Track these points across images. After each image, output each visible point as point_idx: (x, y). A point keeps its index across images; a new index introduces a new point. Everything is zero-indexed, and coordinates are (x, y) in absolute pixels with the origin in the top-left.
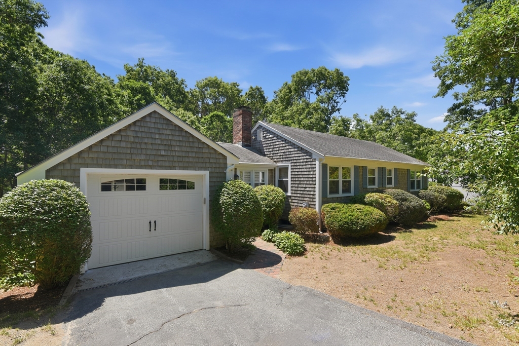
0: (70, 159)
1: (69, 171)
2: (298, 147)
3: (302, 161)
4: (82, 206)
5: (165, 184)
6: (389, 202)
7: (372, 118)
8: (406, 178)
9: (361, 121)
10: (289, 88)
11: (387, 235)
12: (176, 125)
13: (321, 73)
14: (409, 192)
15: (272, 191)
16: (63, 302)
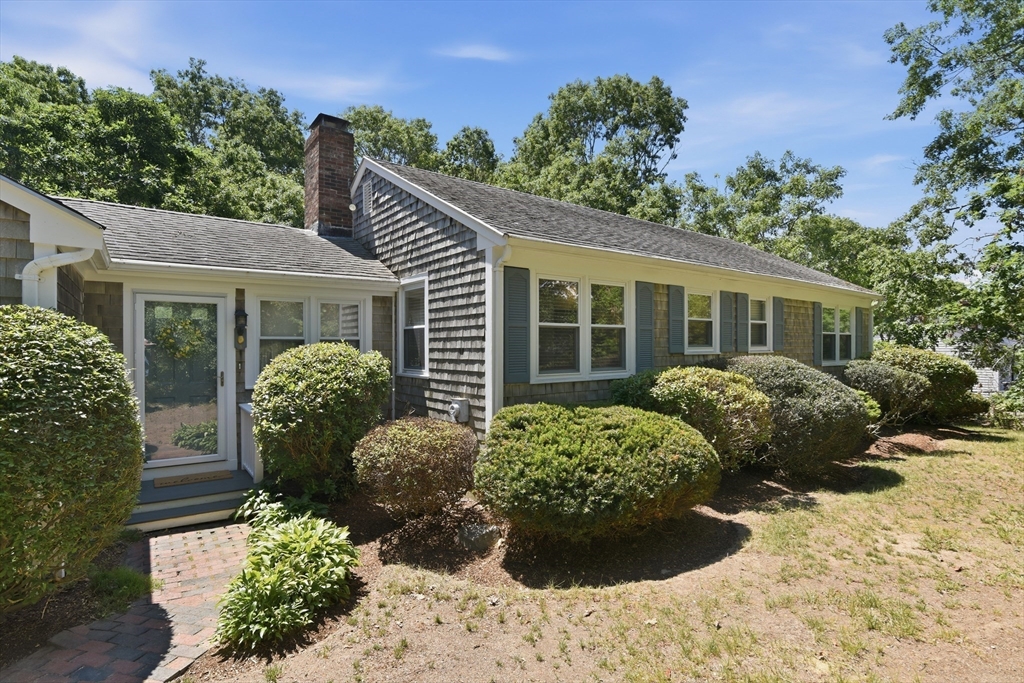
3: (452, 262)
6: (737, 398)
7: (731, 183)
8: (809, 327)
9: (702, 190)
10: (545, 128)
11: (724, 517)
13: (618, 87)
14: (818, 366)
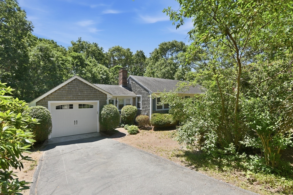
0: (44, 98)
1: (44, 103)
2: (144, 88)
3: (145, 94)
4: (49, 115)
5: (80, 106)
10: (157, 52)
12: (85, 83)
15: (130, 108)
16: (42, 147)
